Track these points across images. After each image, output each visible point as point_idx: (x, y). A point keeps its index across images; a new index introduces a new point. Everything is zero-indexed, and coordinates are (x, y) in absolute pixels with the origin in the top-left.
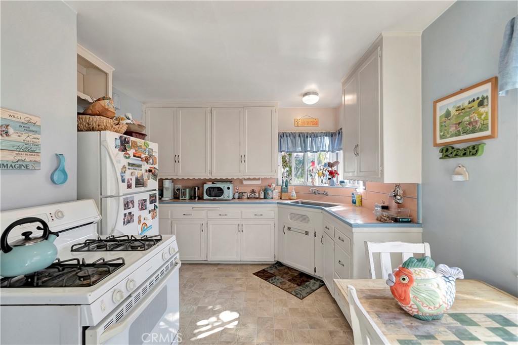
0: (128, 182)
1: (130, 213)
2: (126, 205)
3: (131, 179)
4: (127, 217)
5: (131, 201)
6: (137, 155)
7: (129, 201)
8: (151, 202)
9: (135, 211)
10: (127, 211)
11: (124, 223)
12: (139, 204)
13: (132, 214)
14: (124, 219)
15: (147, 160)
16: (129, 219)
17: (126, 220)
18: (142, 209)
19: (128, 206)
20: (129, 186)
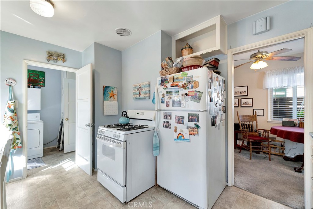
0: (166, 103)
1: (168, 122)
2: (165, 117)
3: (169, 101)
4: (165, 123)
5: (169, 115)
6: (173, 85)
7: (167, 114)
8: (190, 120)
9: (173, 122)
10: (166, 120)
11: (164, 126)
12: (176, 118)
13: (170, 123)
14: (164, 124)
15: (184, 86)
16: (167, 125)
17: (165, 125)
18: (178, 122)
19: (166, 117)
20: (167, 106)
